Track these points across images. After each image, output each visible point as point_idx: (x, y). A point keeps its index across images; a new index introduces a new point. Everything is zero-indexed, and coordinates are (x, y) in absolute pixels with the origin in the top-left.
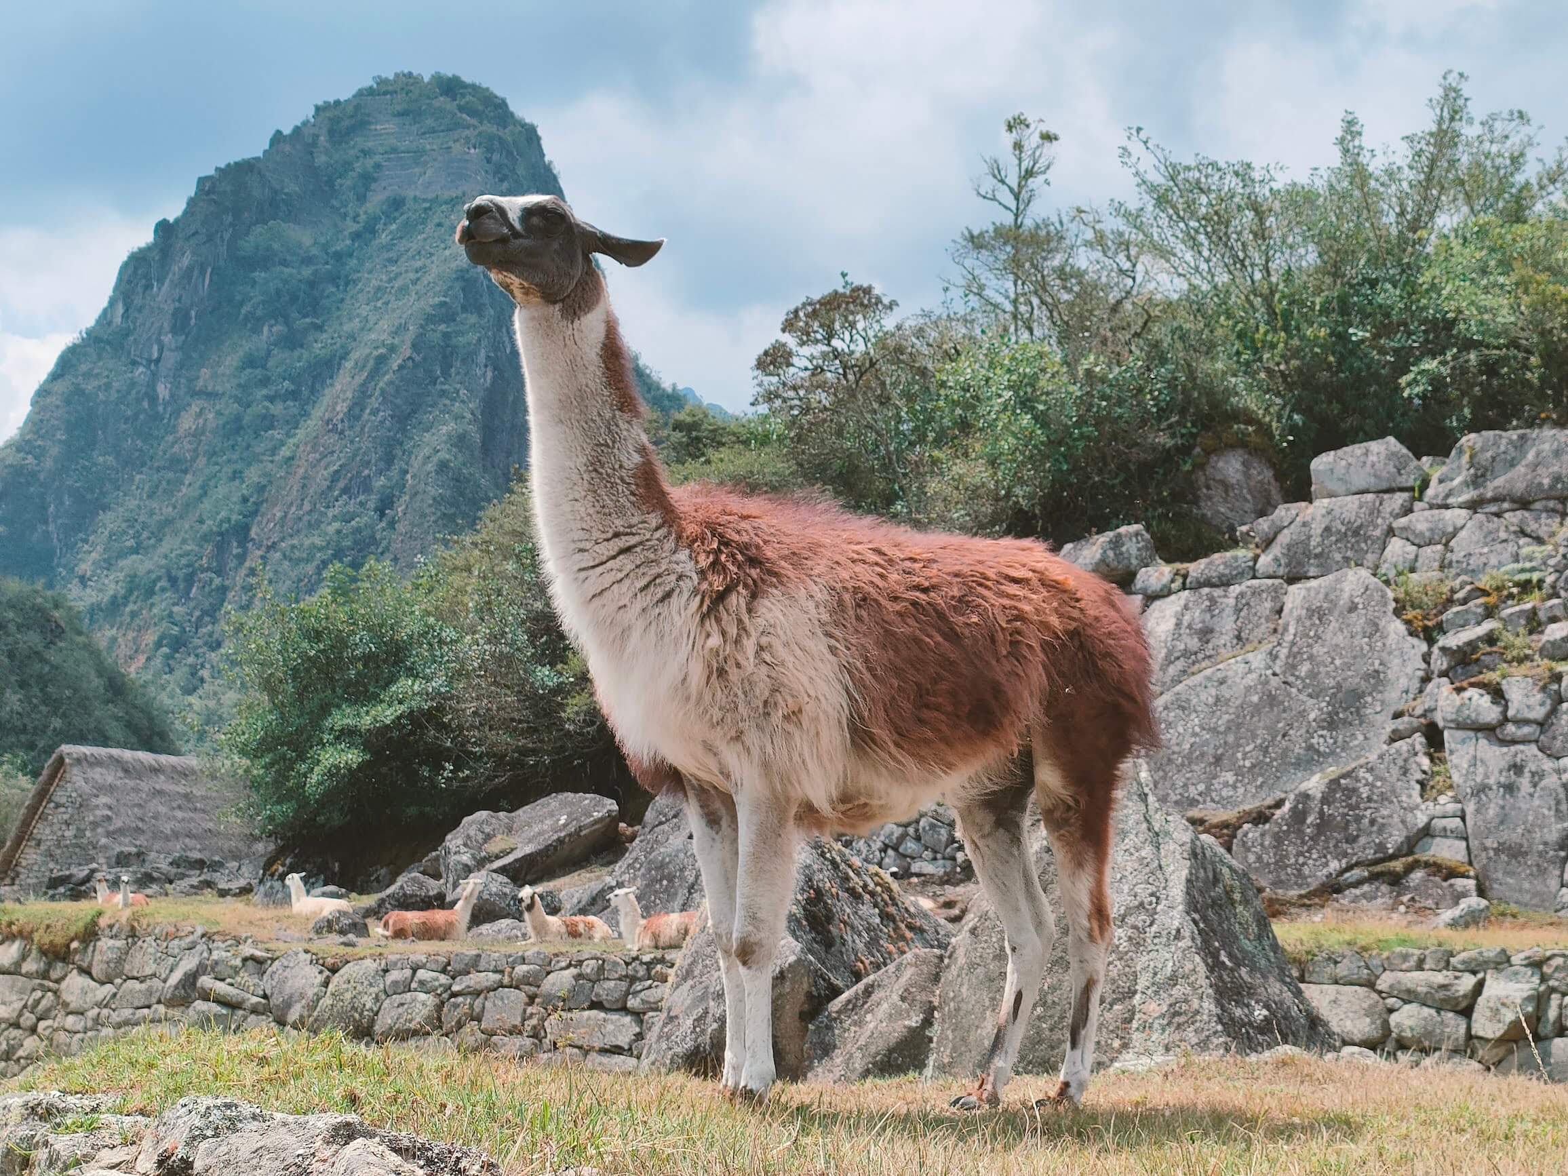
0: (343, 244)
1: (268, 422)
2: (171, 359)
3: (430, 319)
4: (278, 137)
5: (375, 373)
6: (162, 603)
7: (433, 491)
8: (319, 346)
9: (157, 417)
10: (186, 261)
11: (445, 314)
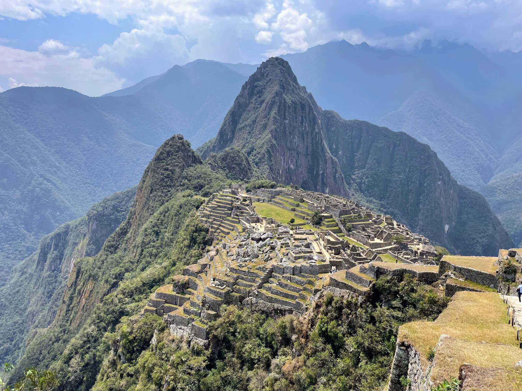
0: (265, 84)
1: (257, 108)
2: (248, 98)
3: (273, 98)
4: (258, 68)
5: (267, 104)
6: (248, 128)
7: (273, 119)
8: (262, 98)
9: (246, 105)
10: (249, 87)
11: (274, 97)
